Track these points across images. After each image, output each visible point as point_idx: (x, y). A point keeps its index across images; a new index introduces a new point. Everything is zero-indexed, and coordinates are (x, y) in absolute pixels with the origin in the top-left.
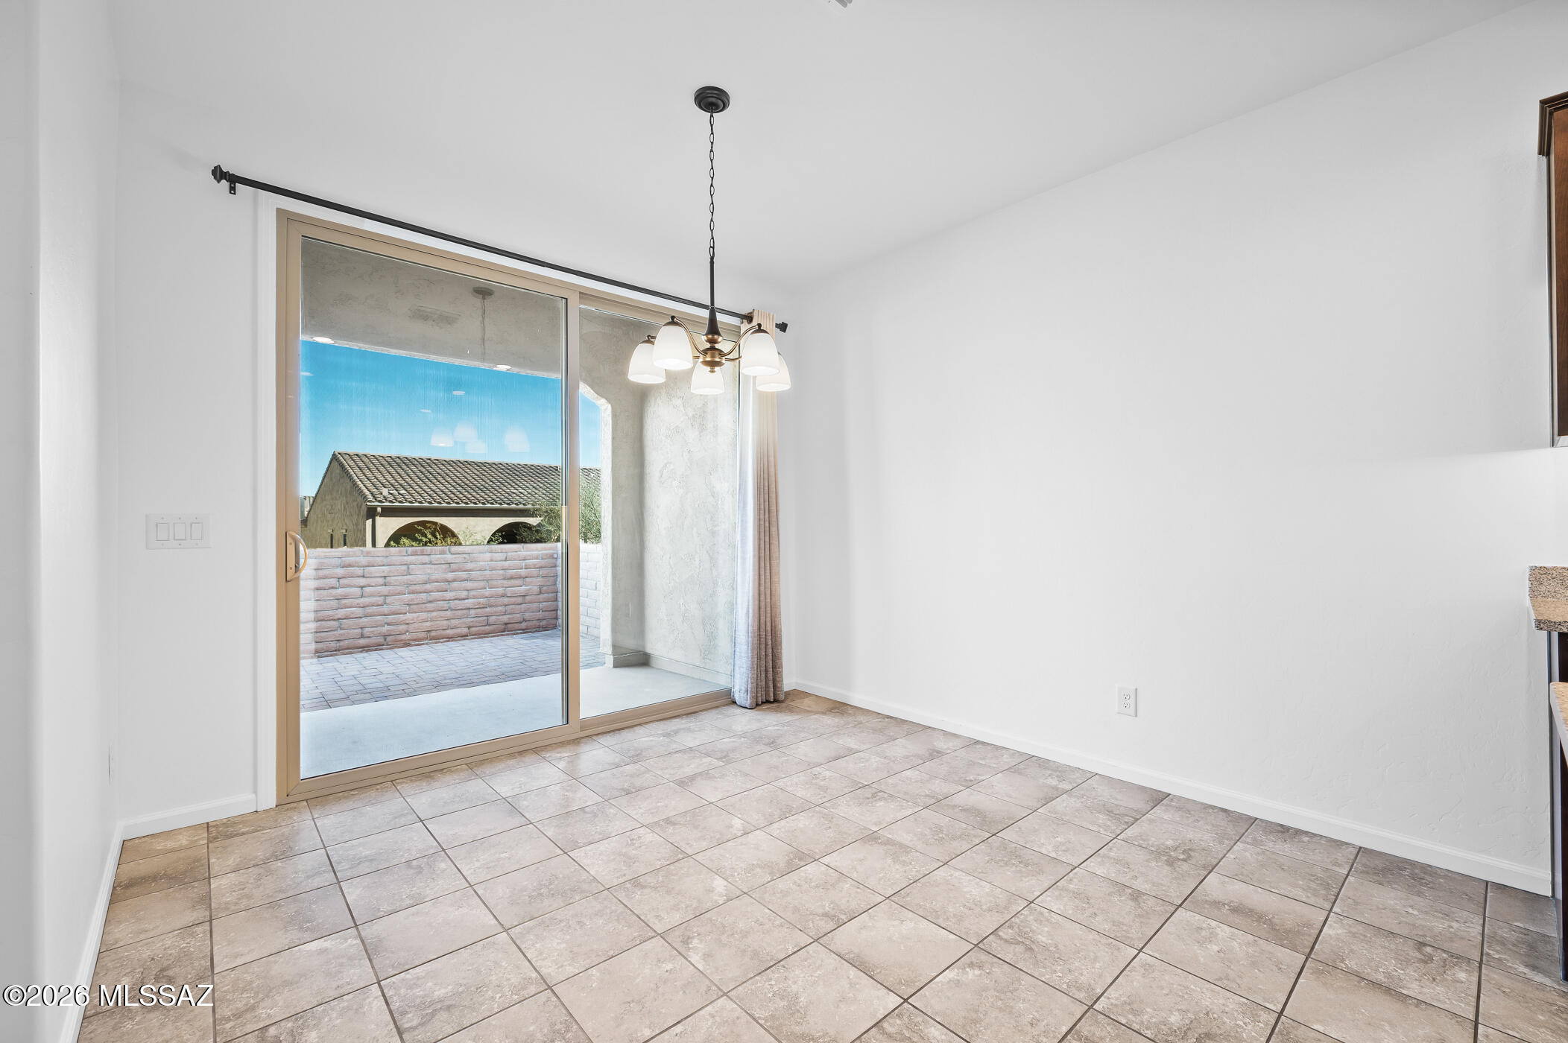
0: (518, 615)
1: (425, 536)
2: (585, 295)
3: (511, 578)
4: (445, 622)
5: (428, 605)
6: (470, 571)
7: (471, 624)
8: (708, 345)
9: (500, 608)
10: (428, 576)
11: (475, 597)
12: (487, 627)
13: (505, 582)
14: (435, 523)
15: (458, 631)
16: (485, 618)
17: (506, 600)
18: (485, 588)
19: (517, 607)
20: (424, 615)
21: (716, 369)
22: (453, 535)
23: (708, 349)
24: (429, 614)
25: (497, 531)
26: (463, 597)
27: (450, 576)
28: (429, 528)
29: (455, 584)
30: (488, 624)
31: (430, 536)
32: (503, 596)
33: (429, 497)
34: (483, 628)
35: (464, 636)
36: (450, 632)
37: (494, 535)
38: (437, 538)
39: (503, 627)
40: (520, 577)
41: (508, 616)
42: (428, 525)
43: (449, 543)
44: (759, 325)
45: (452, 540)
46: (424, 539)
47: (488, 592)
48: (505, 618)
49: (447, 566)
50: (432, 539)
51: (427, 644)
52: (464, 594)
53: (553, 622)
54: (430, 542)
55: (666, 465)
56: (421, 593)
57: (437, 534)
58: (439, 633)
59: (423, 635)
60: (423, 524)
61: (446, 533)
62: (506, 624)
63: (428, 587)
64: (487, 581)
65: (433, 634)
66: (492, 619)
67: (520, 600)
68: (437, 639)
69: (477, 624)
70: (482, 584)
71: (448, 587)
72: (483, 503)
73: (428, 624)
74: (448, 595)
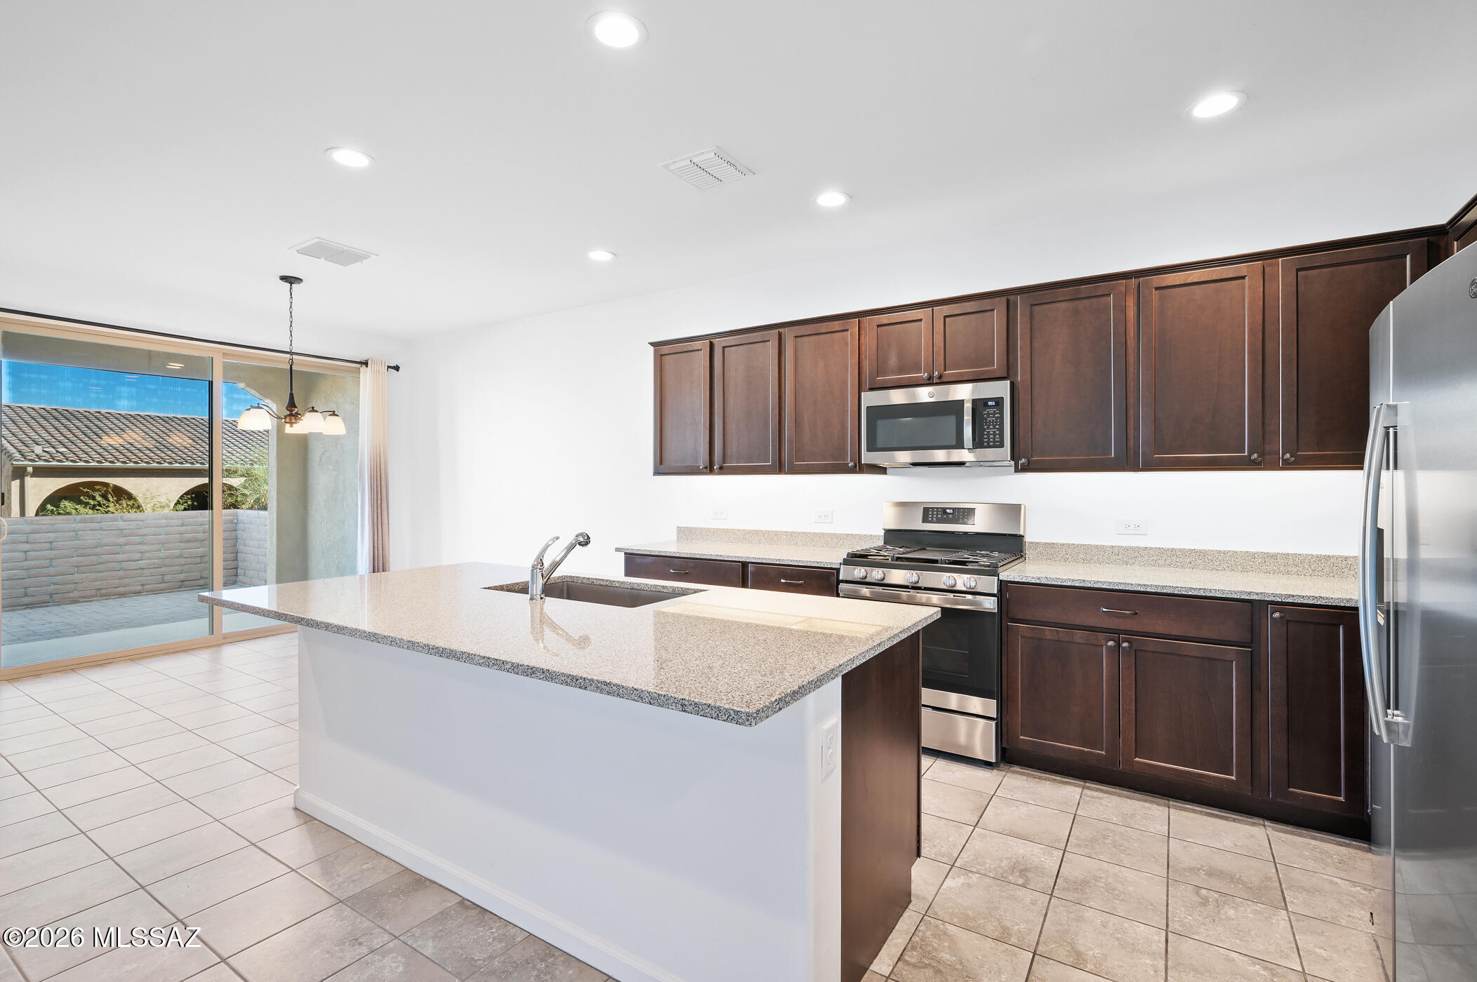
0: (196, 574)
1: (94, 498)
2: (225, 354)
3: (188, 541)
4: (117, 581)
5: (99, 566)
6: (144, 535)
7: (145, 582)
8: (288, 413)
9: (177, 568)
10: (98, 541)
11: (149, 559)
12: (162, 585)
13: (182, 544)
14: (106, 485)
15: (131, 588)
16: (160, 576)
17: (183, 561)
18: (160, 550)
19: (194, 566)
20: (94, 575)
21: (294, 425)
22: (130, 496)
23: (288, 415)
24: (99, 574)
25: (187, 493)
26: (136, 558)
27: (122, 540)
28: (99, 490)
29: (127, 548)
30: (163, 582)
31: (99, 498)
32: (179, 557)
33: (98, 456)
34: (158, 585)
35: (138, 593)
36: (121, 589)
37: (182, 497)
38: (109, 501)
39: (180, 584)
40: (196, 540)
41: (184, 574)
42: (97, 487)
43: (125, 506)
44: (313, 408)
45: (129, 503)
46: (92, 502)
47: (163, 553)
48: (182, 577)
49: (120, 531)
50: (103, 502)
51: (97, 600)
52: (138, 556)
53: (234, 578)
54: (100, 505)
55: (324, 452)
56: (90, 556)
57: (110, 496)
58: (110, 590)
59: (93, 592)
60: (91, 485)
61: (121, 494)
62: (183, 581)
63: (98, 550)
64: (163, 544)
65: (104, 591)
66: (168, 578)
67: (198, 560)
68: (108, 596)
69: (150, 582)
70: (156, 547)
71: (120, 550)
72: (169, 463)
73: (98, 583)
74: (120, 557)
